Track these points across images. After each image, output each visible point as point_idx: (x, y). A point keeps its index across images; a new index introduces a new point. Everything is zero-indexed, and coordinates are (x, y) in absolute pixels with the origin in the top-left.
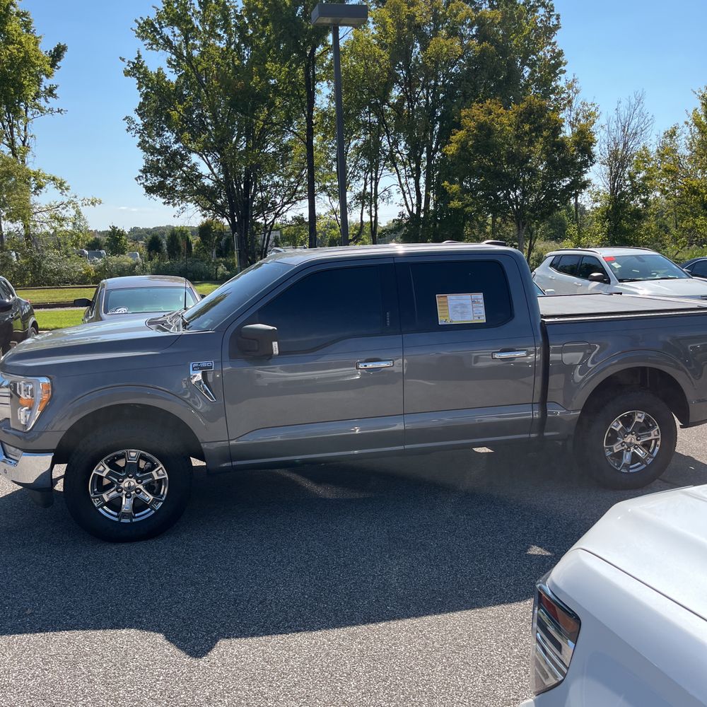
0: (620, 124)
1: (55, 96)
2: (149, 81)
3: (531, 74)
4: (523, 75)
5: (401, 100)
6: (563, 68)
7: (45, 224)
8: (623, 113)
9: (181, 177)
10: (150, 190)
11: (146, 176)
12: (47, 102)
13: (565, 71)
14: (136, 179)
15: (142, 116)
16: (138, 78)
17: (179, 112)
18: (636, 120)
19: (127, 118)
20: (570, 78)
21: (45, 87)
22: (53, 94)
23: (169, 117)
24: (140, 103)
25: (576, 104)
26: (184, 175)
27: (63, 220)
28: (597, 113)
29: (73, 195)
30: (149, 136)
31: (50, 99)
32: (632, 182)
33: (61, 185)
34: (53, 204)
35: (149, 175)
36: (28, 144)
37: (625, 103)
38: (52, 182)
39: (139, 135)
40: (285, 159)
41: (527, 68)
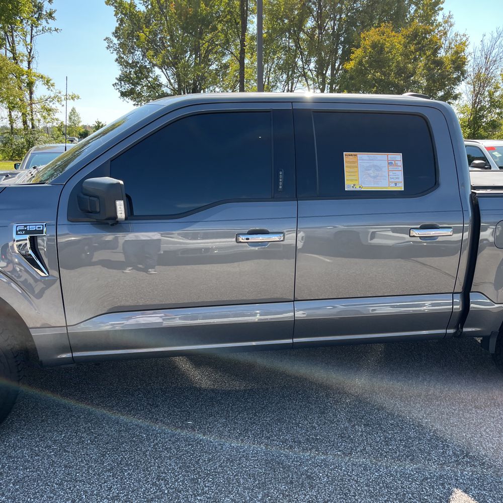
0: (483, 53)
1: (53, 19)
2: (124, 8)
3: (416, 11)
4: (410, 12)
5: (313, 29)
6: (441, 6)
7: (37, 114)
8: (486, 44)
9: (146, 86)
10: (123, 94)
11: (121, 83)
12: (48, 23)
13: (442, 9)
14: (113, 85)
15: (118, 38)
16: (116, 7)
17: (145, 34)
18: (497, 50)
19: (107, 38)
20: (447, 14)
21: (46, 11)
22: (52, 17)
23: (138, 38)
24: (116, 27)
25: (450, 35)
26: (149, 84)
27: (50, 110)
28: (467, 43)
29: (58, 91)
30: (124, 53)
31: (50, 21)
32: (491, 98)
33: (47, 82)
34: (43, 97)
35: (123, 83)
36: (33, 55)
37: (488, 36)
38: (41, 80)
39: (115, 52)
40: (225, 74)
41: (413, 6)
